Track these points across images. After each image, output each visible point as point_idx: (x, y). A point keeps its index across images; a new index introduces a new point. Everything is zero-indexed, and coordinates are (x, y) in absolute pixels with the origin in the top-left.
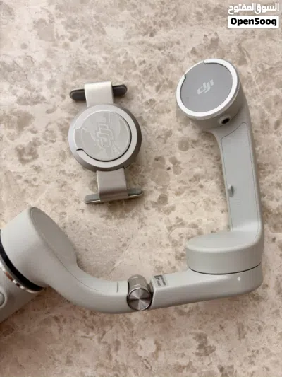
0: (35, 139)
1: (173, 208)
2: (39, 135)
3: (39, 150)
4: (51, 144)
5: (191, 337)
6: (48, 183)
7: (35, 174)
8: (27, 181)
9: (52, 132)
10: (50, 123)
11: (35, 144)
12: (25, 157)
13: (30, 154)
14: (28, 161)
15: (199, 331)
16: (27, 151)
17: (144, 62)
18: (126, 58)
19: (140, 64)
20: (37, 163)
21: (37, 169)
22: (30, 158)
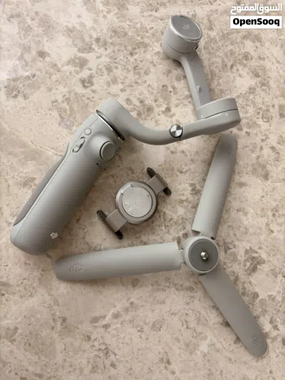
0: (91, 74)
1: (174, 115)
2: (93, 72)
3: (94, 80)
4: (101, 77)
5: (187, 185)
6: (101, 99)
7: (93, 94)
8: (88, 98)
9: (100, 70)
10: (99, 65)
11: (91, 77)
12: (86, 85)
13: (88, 83)
14: (88, 87)
15: (191, 182)
16: (87, 81)
17: (152, 28)
18: (141, 25)
19: (150, 29)
20: (93, 88)
21: (94, 91)
22: (89, 85)
